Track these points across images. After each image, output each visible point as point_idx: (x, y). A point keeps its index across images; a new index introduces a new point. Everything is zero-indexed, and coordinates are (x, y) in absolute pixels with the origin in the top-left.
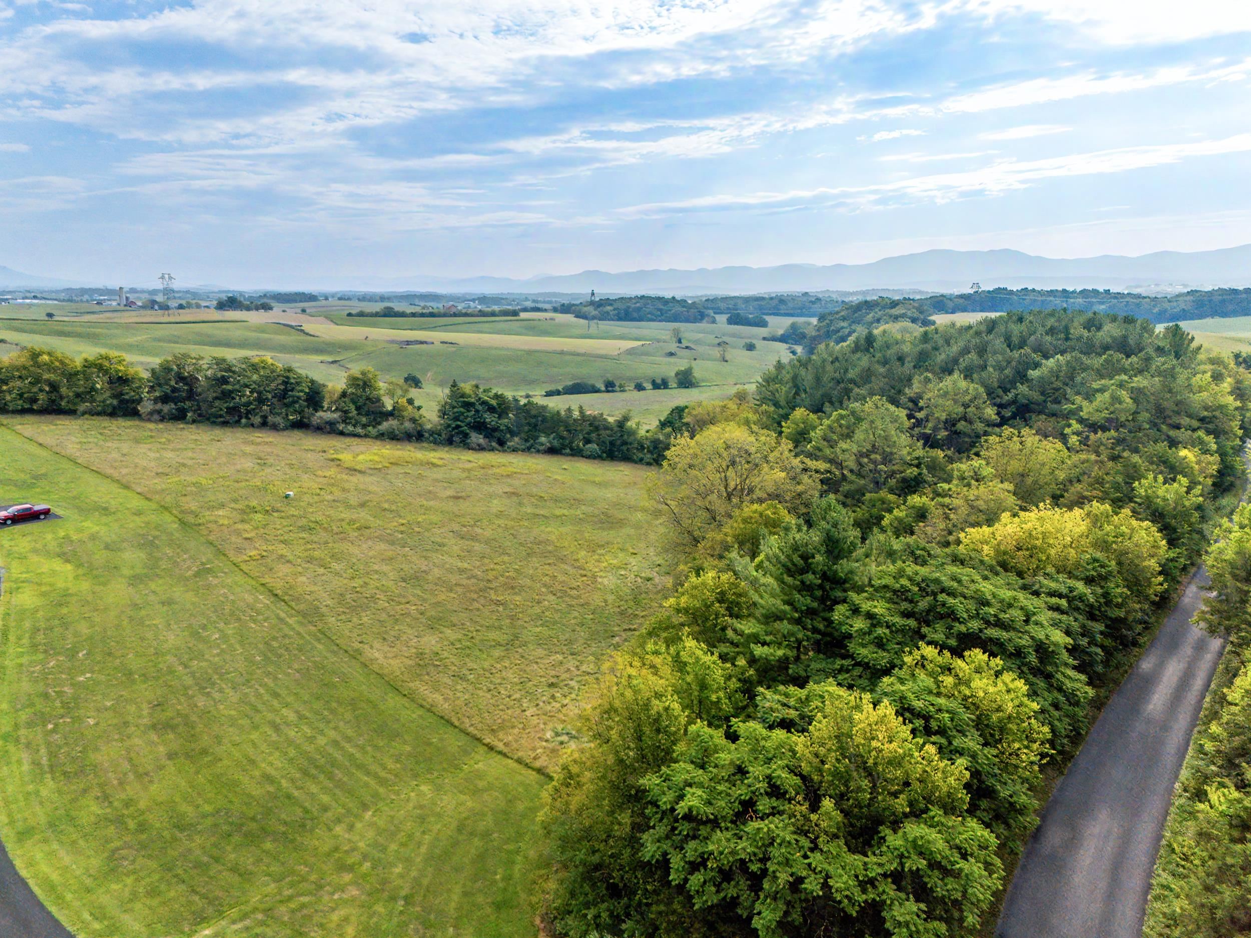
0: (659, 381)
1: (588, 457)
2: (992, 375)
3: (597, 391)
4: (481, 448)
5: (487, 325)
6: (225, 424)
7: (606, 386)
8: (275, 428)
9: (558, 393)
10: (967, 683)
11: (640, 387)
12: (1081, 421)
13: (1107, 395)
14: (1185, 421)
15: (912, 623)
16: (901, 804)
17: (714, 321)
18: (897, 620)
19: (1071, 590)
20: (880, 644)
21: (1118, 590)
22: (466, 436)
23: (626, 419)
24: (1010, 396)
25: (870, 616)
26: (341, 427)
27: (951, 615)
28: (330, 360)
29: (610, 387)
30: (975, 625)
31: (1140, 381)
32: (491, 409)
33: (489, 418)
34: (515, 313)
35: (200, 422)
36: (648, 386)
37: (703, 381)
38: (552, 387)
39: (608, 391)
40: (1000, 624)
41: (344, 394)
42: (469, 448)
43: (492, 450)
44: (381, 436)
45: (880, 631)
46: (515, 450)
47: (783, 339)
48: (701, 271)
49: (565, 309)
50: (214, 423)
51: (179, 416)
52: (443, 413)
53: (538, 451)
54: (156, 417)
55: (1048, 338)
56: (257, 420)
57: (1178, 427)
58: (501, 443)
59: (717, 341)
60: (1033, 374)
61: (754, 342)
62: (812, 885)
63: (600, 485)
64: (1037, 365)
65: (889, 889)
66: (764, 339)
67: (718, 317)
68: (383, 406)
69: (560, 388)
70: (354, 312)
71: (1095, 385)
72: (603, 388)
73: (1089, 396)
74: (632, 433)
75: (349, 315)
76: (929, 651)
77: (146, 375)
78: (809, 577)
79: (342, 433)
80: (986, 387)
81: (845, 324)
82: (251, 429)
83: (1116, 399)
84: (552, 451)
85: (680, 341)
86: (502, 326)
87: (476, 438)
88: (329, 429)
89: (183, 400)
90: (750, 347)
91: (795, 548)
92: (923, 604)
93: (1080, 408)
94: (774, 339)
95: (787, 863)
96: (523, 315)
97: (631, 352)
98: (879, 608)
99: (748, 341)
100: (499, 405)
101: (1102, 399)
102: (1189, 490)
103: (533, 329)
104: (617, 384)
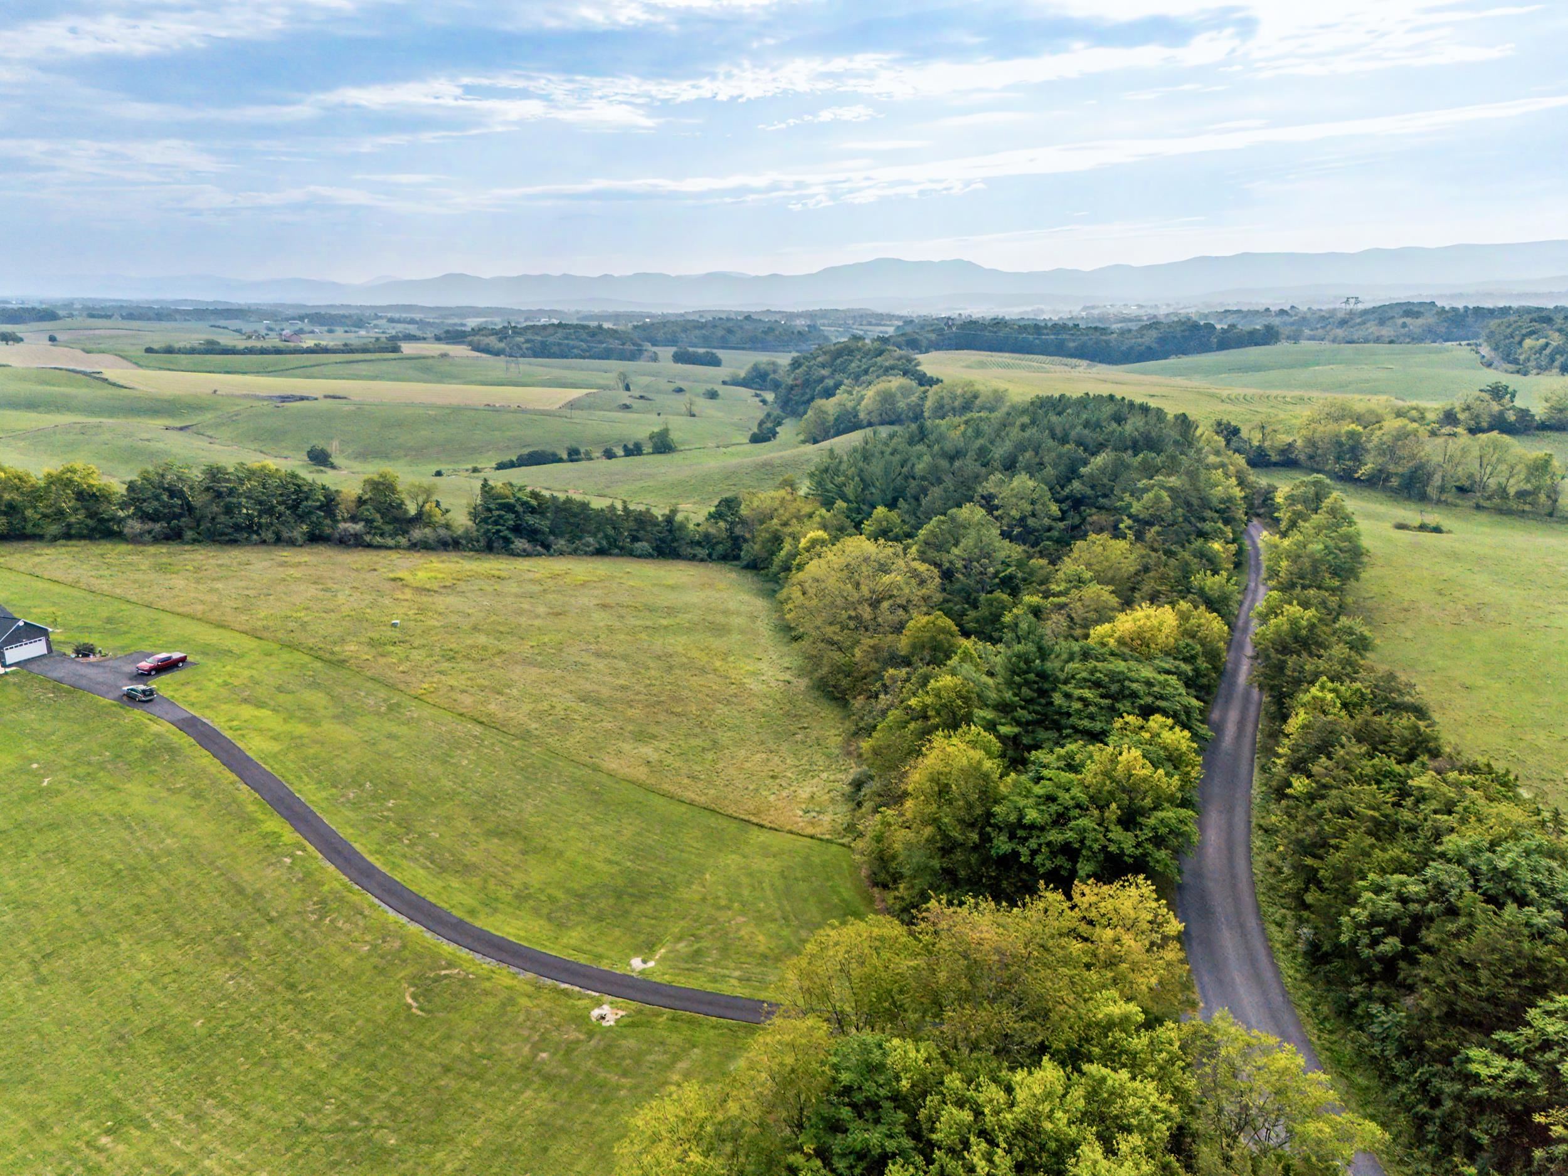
0: (631, 446)
1: (639, 557)
2: (1050, 471)
3: (560, 460)
4: (527, 554)
5: (363, 366)
6: (233, 542)
7: (570, 454)
8: (292, 543)
9: (511, 465)
10: (1158, 735)
11: (609, 455)
12: (1130, 516)
13: (1151, 495)
14: (1208, 514)
15: (1108, 701)
16: (1148, 802)
17: (655, 358)
18: (1099, 700)
19: (1177, 668)
20: (1092, 717)
21: (1203, 664)
22: (507, 541)
23: (674, 512)
24: (1067, 491)
25: (1081, 699)
26: (368, 538)
27: (1134, 695)
28: (179, 425)
29: (574, 455)
30: (1150, 700)
31: (1173, 481)
32: (533, 511)
33: (531, 520)
34: (392, 346)
35: (199, 542)
36: (620, 452)
37: (683, 443)
38: (506, 459)
39: (572, 461)
40: (1162, 697)
41: (361, 501)
42: (514, 554)
43: (539, 555)
44: (414, 546)
45: (1092, 709)
46: (562, 553)
47: (745, 383)
48: (606, 278)
49: (455, 336)
50: (220, 542)
51: (174, 536)
52: (474, 515)
53: (586, 553)
54: (147, 537)
55: (1086, 432)
56: (269, 535)
57: (1204, 520)
58: (547, 547)
59: (673, 386)
60: (1083, 470)
61: (716, 388)
62: (1112, 848)
63: (672, 588)
64: (1085, 463)
65: (1149, 847)
66: (724, 383)
67: (661, 351)
68: (406, 512)
69: (514, 459)
70: (155, 346)
71: (1140, 485)
72: (565, 456)
73: (1137, 494)
74: (682, 527)
75: (149, 350)
76: (1130, 718)
77: (122, 489)
78: (1032, 676)
79: (369, 546)
80: (1046, 484)
81: (825, 372)
82: (264, 548)
83: (1158, 499)
84: (600, 552)
85: (627, 388)
86: (384, 366)
87: (520, 544)
88: (355, 542)
89: (177, 517)
90: (713, 395)
91: (1019, 656)
92: (1114, 688)
93: (1130, 505)
94: (736, 382)
95: (1096, 840)
96: (407, 348)
97: (572, 405)
98: (1087, 694)
99: (709, 387)
100: (539, 505)
101: (1148, 497)
102: (1228, 580)
103: (427, 369)
104: (582, 450)
